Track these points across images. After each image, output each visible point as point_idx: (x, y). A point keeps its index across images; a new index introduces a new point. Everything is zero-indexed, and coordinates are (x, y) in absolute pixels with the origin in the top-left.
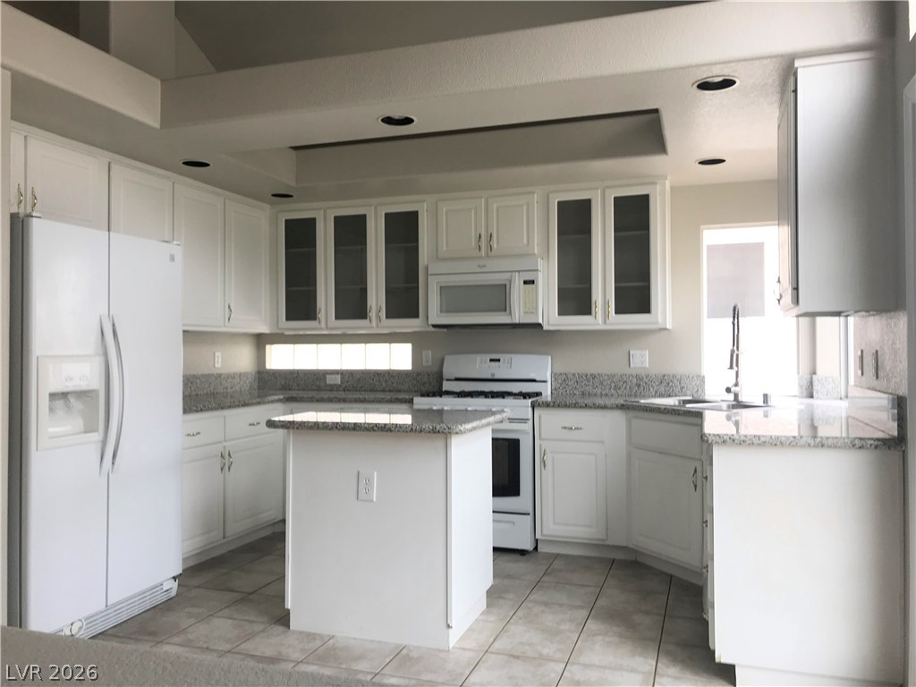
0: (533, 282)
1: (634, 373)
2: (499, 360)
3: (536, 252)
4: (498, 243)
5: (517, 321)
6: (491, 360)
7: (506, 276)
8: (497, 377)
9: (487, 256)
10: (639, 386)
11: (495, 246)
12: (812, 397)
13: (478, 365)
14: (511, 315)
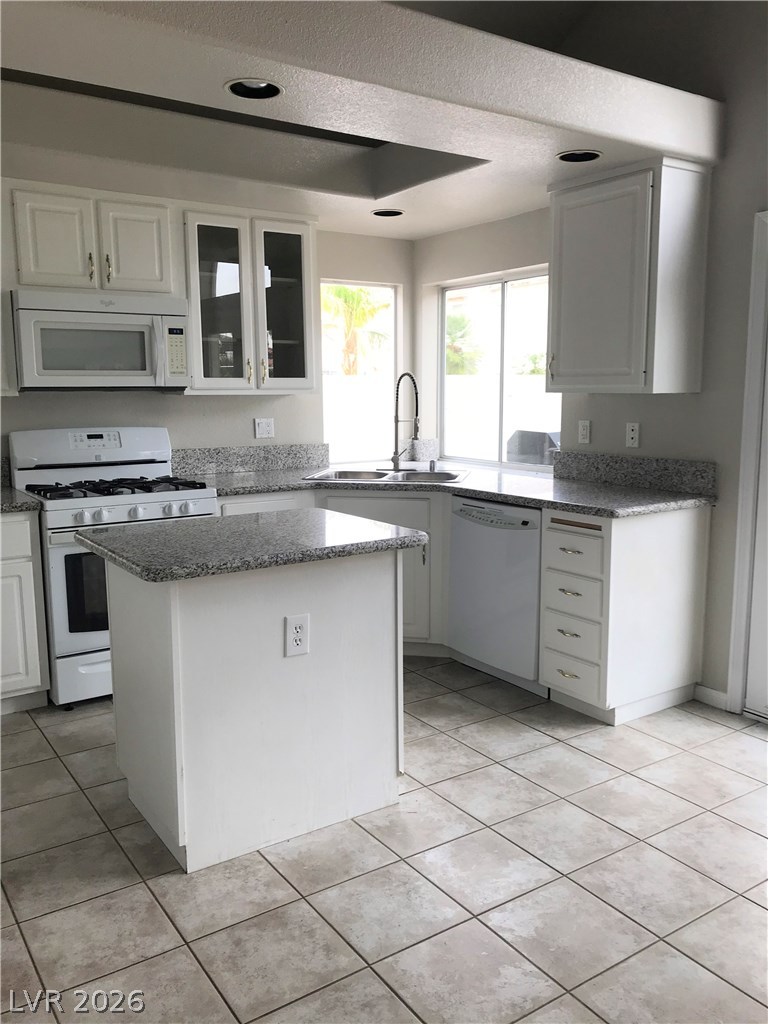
0: (180, 332)
1: (262, 445)
2: (101, 436)
3: (172, 290)
4: (118, 271)
5: (161, 383)
6: (90, 437)
7: (146, 320)
8: (104, 459)
9: (102, 287)
10: (266, 459)
11: (114, 274)
12: (413, 460)
13: (71, 444)
14: (154, 374)
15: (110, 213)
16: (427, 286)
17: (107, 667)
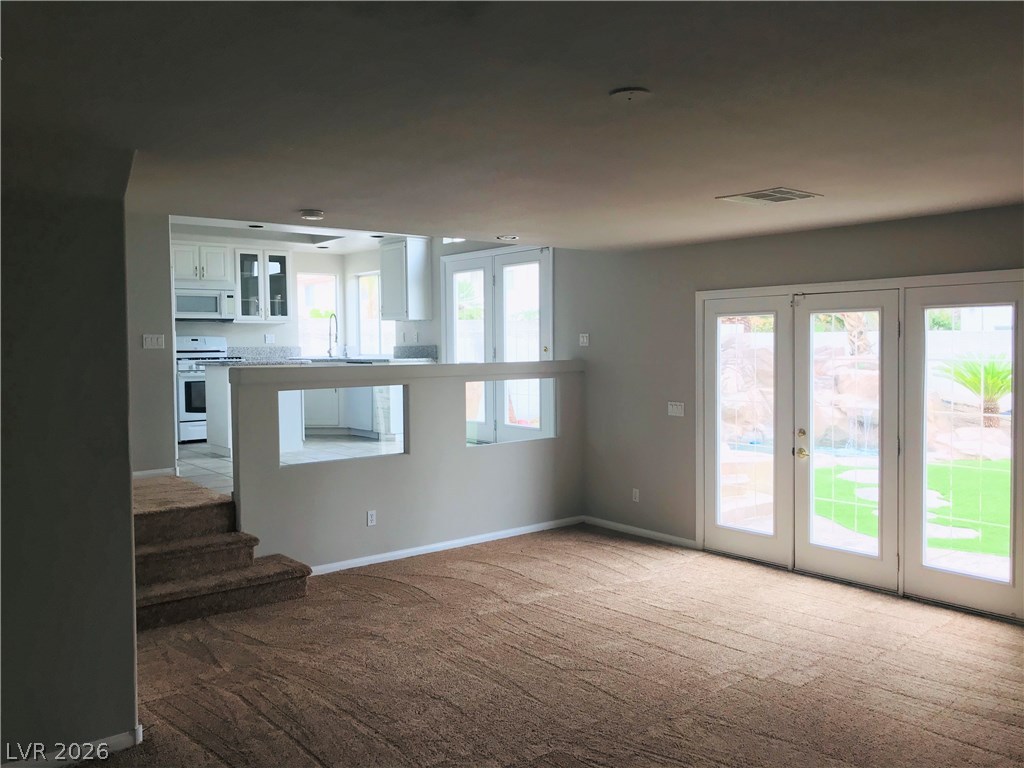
0: (232, 297)
1: (268, 346)
2: (197, 340)
3: (227, 279)
4: (207, 273)
5: (223, 317)
6: (192, 340)
7: (218, 292)
9: (201, 279)
10: (270, 353)
11: (205, 274)
14: (221, 314)
15: (204, 251)
16: (350, 275)
17: (205, 428)
